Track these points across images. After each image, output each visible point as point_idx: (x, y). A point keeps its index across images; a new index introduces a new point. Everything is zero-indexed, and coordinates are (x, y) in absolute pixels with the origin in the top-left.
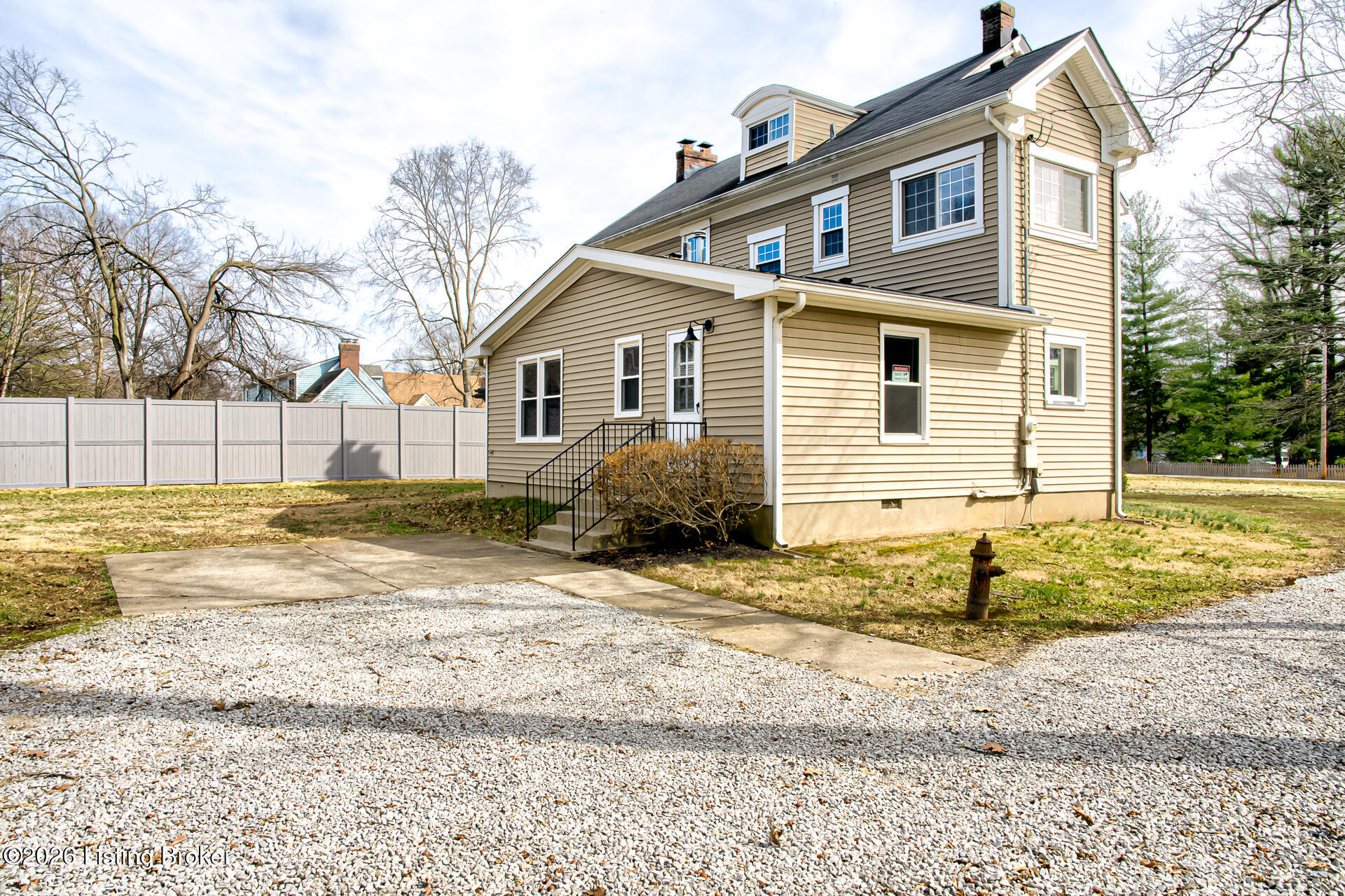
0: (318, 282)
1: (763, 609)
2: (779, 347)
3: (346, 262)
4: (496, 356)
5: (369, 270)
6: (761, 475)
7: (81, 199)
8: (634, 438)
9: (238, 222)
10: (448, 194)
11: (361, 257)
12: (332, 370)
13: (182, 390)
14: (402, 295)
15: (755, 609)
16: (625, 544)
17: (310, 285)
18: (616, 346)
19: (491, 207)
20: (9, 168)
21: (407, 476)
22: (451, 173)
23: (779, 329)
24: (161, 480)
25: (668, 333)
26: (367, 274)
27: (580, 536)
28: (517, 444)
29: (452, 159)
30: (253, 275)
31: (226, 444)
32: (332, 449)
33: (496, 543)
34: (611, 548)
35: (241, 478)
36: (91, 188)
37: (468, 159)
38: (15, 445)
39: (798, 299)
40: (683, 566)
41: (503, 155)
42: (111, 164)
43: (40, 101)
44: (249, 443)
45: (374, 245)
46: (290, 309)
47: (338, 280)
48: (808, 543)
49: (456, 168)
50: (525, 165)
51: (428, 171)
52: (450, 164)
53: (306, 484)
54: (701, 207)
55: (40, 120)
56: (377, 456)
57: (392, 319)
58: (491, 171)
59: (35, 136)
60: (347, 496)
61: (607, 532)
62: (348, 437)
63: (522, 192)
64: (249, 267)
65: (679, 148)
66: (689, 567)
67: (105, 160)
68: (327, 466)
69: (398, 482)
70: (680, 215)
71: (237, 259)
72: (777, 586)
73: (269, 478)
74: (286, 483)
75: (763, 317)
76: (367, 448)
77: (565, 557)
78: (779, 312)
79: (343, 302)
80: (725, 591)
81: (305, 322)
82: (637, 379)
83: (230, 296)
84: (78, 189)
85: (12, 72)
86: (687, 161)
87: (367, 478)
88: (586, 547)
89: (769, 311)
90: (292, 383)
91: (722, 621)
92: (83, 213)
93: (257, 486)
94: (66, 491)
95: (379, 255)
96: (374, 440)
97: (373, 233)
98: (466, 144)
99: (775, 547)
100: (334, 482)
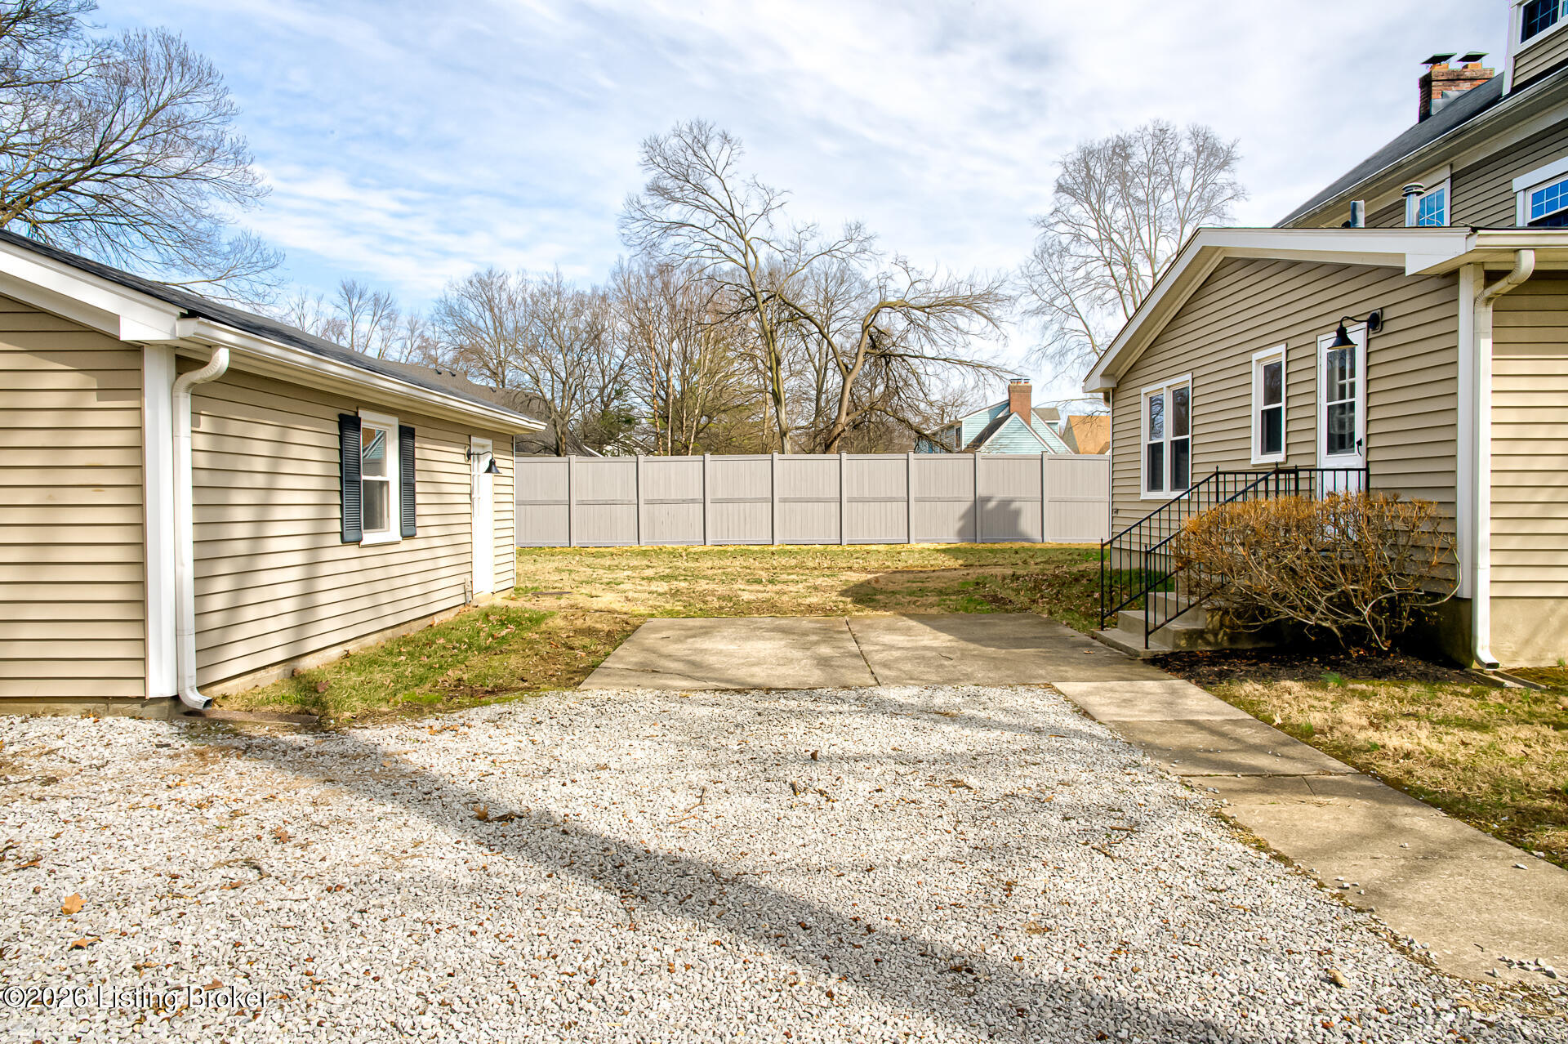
0: (976, 316)
1: (1364, 770)
2: (1486, 345)
3: (1004, 291)
4: (1122, 388)
5: (1035, 297)
6: (1450, 549)
7: (745, 255)
8: (1244, 492)
9: (890, 258)
10: (1125, 192)
11: (1024, 282)
12: (1000, 416)
13: (836, 443)
14: (1074, 323)
15: (1349, 768)
16: (1226, 644)
17: (966, 320)
18: (1254, 362)
19: (1181, 203)
20: (692, 234)
21: (1052, 539)
22: (1128, 168)
23: (1487, 315)
24: (788, 539)
25: (1320, 338)
26: (1033, 302)
27: (1156, 628)
28: (1143, 501)
29: (1129, 151)
30: (906, 315)
31: (851, 500)
32: (964, 507)
33: (1069, 631)
34: (1202, 647)
35: (866, 539)
36: (753, 243)
37: (1150, 148)
38: (662, 502)
39: (1517, 263)
40: (1288, 683)
41: (1195, 135)
42: (772, 215)
43: (711, 166)
44: (874, 500)
45: (1040, 267)
46: (946, 349)
47: (997, 313)
48: (1548, 662)
49: (1135, 161)
50: (1224, 141)
51: (1099, 172)
52: (1127, 157)
53: (933, 546)
54: (1432, 150)
55: (712, 183)
56: (1017, 514)
57: (1063, 353)
58: (1180, 157)
59: (710, 201)
60: (960, 562)
61: (1199, 626)
62: (981, 492)
63: (1222, 177)
64: (902, 306)
65: (1424, 71)
66: (1296, 686)
67: (765, 212)
68: (958, 525)
69: (1039, 546)
70: (1399, 167)
71: (891, 299)
72: (1423, 734)
73: (894, 538)
74: (914, 545)
75: (1456, 300)
76: (1005, 503)
77: (1130, 656)
78: (1486, 286)
79: (1002, 337)
80: (1322, 732)
81: (961, 363)
82: (1280, 408)
83: (887, 342)
84: (742, 246)
85: (690, 142)
86: (1436, 87)
87: (1004, 540)
88: (1165, 644)
89: (1468, 290)
90: (959, 431)
91: (1271, 783)
92: (746, 268)
93: (881, 548)
94: (701, 549)
95: (1045, 278)
96: (1011, 495)
97: (1038, 251)
98: (1146, 129)
99: (1475, 665)
100: (964, 545)
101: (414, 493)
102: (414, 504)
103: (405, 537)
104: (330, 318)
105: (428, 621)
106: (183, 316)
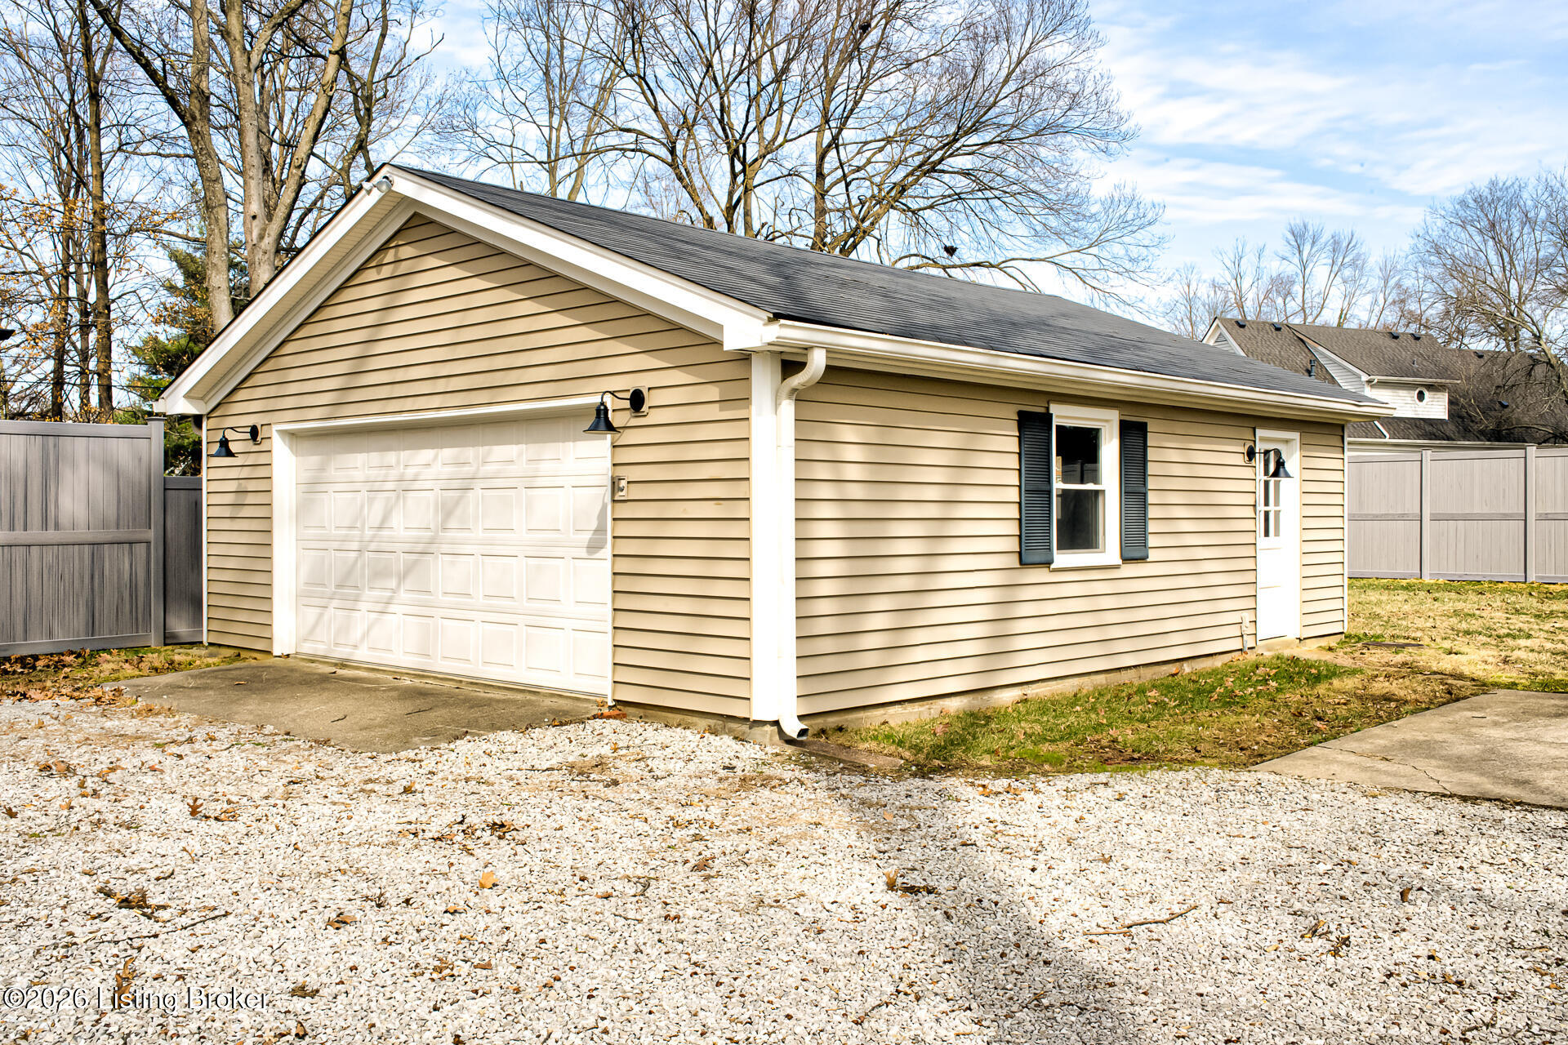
101: (1144, 505)
102: (1144, 519)
103: (1126, 560)
104: (1274, 275)
105: (1173, 669)
106: (770, 320)
